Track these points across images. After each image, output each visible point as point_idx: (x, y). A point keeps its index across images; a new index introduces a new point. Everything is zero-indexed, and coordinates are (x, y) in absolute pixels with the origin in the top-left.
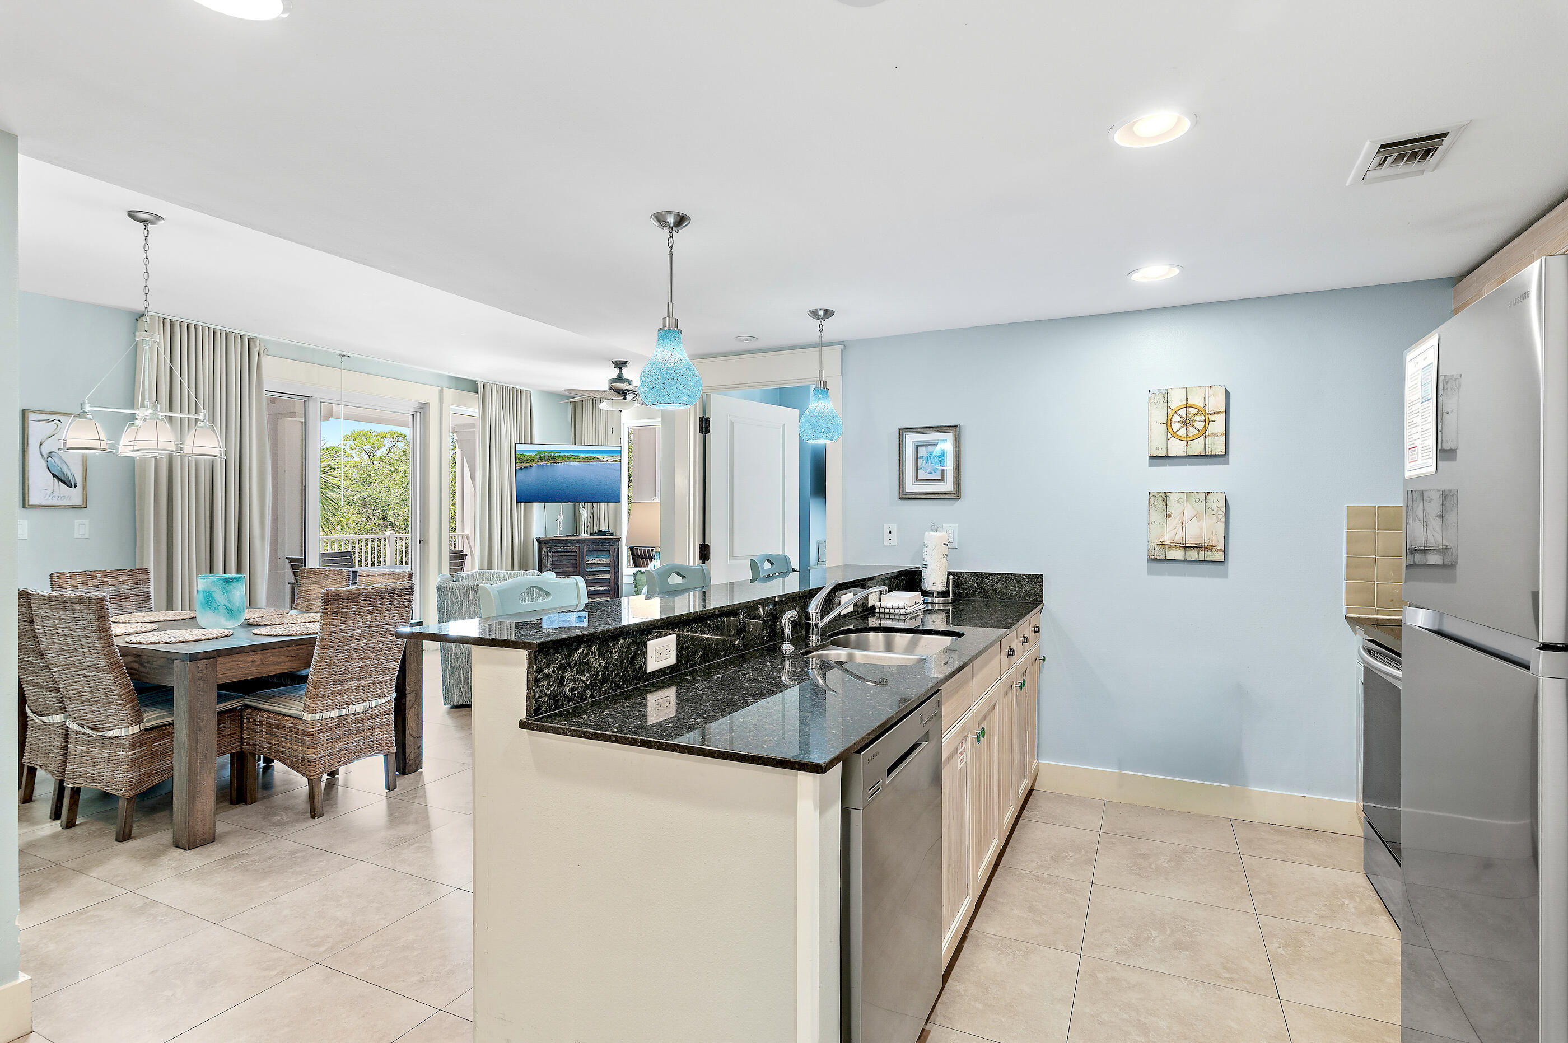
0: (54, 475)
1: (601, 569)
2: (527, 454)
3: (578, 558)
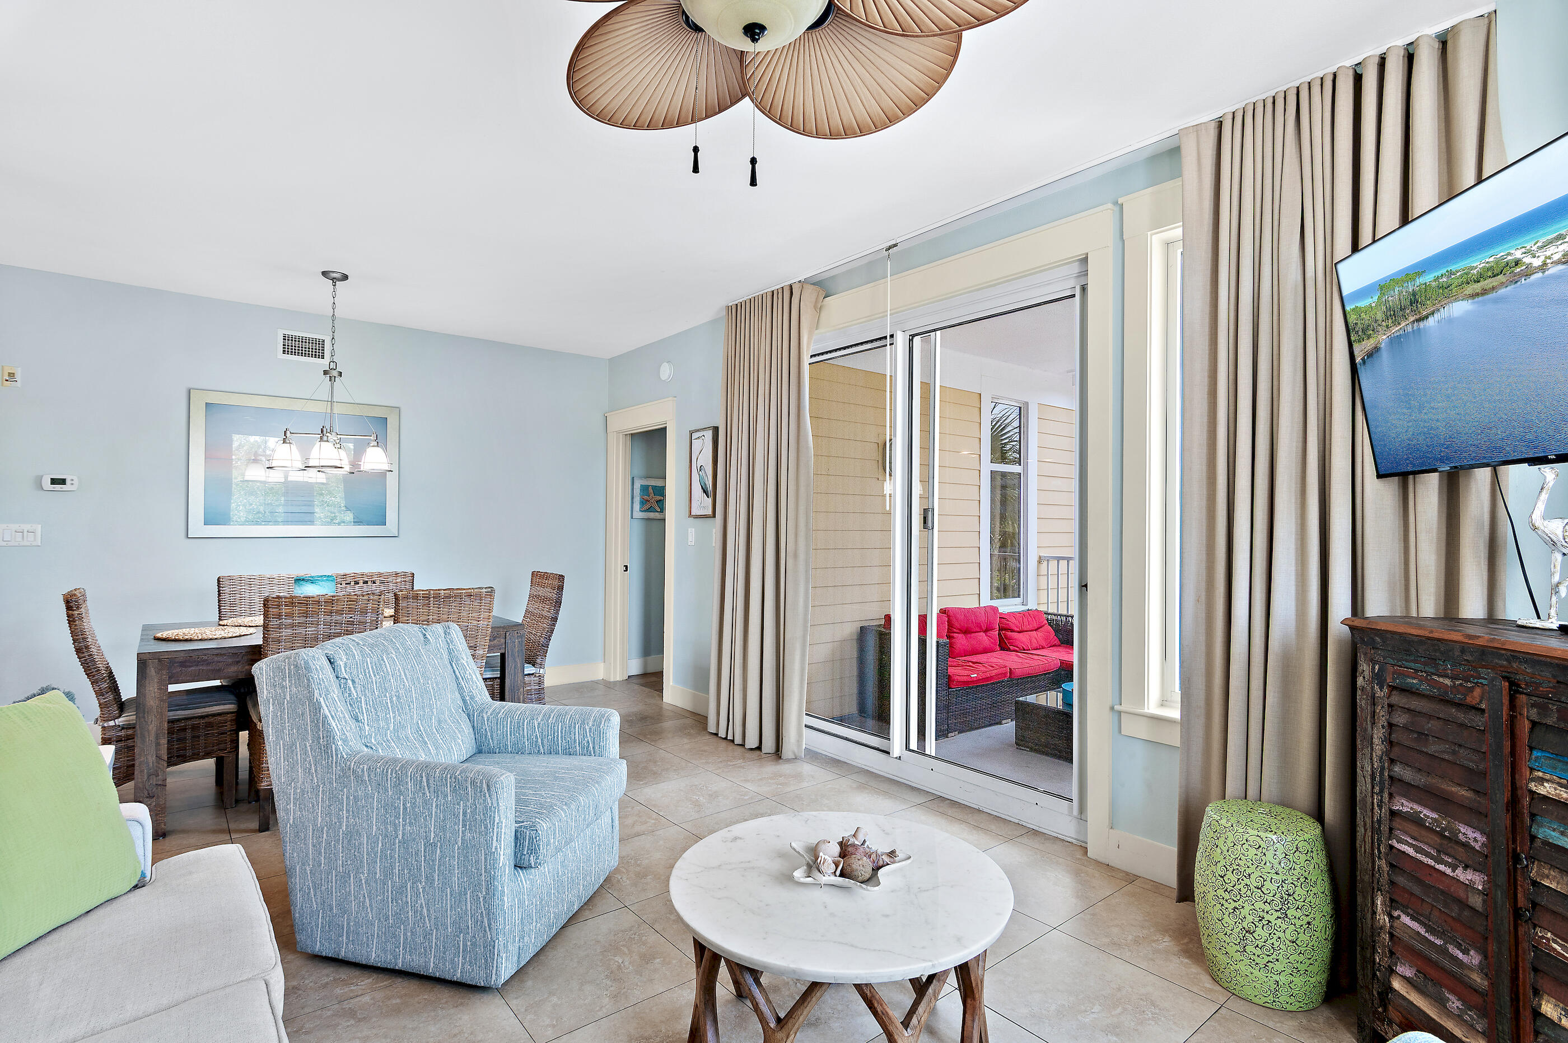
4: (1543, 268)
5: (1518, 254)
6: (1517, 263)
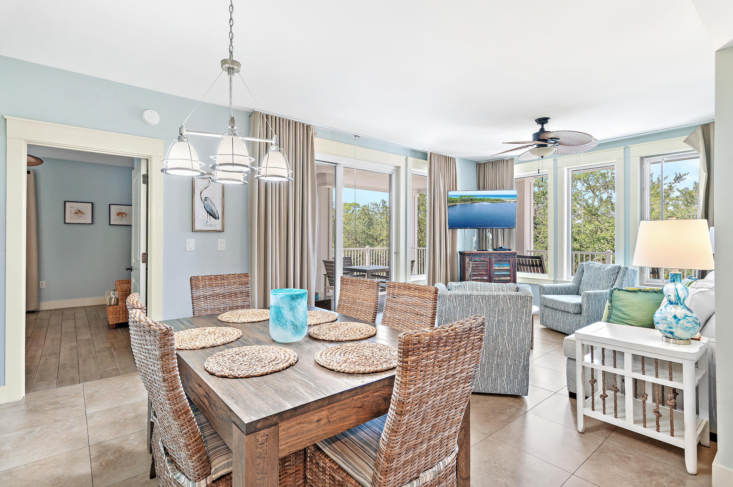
0: (208, 212)
1: (504, 273)
2: (453, 197)
3: (489, 266)
4: (509, 202)
5: (503, 199)
6: (503, 200)
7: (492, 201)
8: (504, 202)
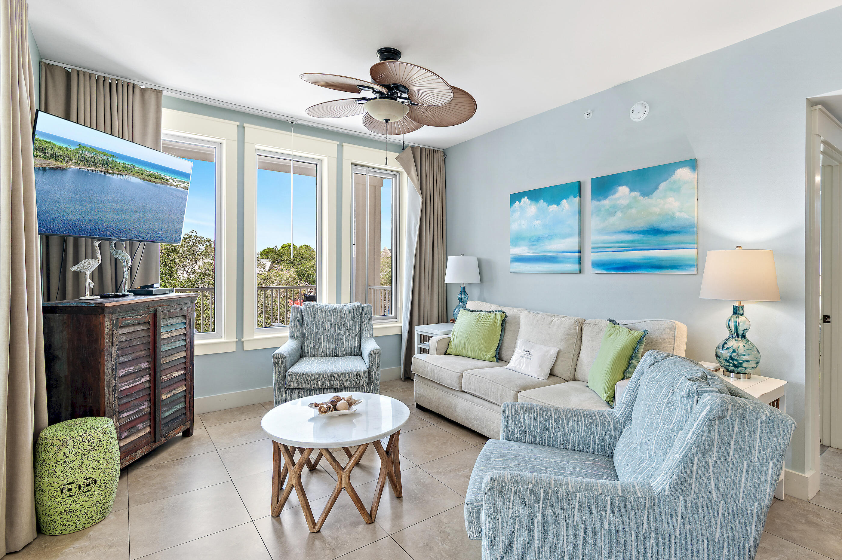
1: (177, 344)
2: (58, 144)
3: (152, 333)
4: (177, 186)
5: (168, 178)
6: (167, 180)
7: (147, 178)
8: (168, 184)
